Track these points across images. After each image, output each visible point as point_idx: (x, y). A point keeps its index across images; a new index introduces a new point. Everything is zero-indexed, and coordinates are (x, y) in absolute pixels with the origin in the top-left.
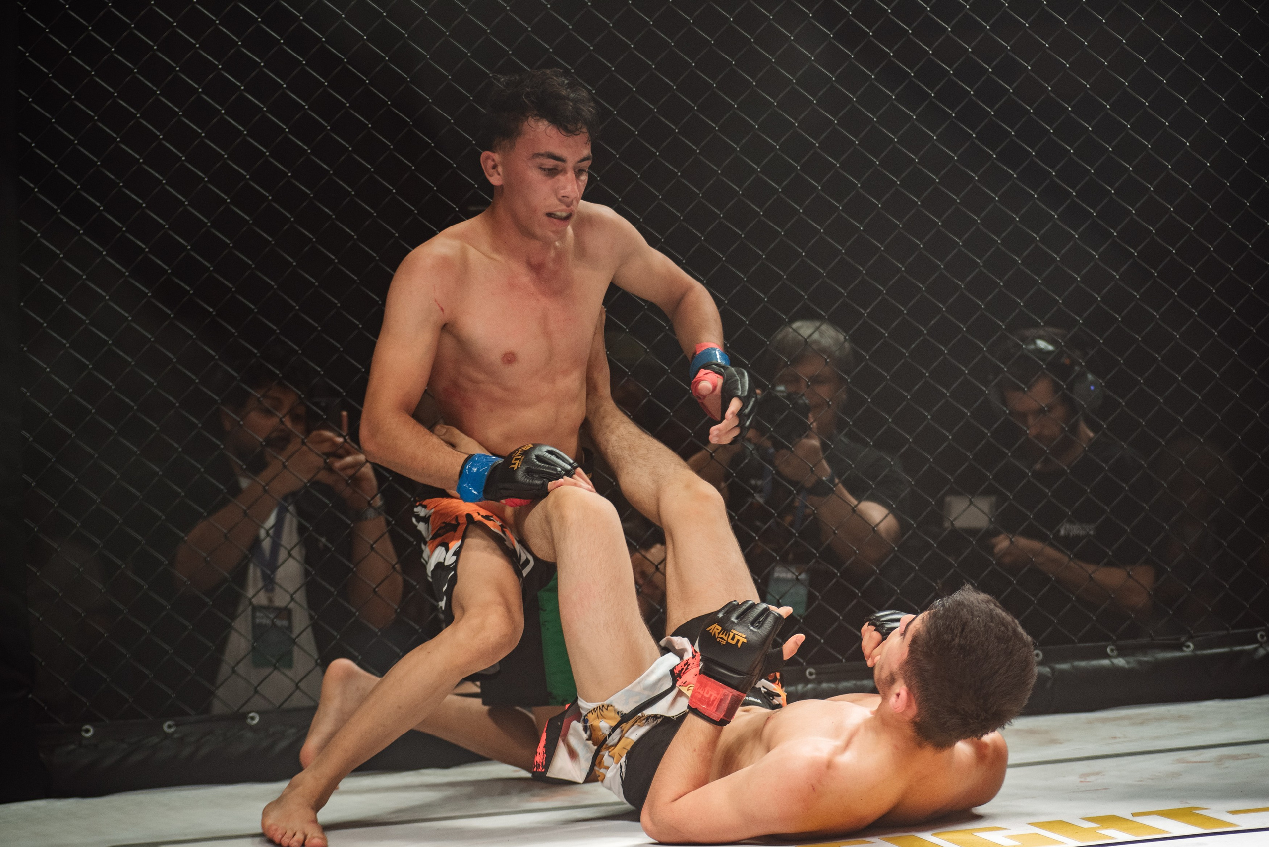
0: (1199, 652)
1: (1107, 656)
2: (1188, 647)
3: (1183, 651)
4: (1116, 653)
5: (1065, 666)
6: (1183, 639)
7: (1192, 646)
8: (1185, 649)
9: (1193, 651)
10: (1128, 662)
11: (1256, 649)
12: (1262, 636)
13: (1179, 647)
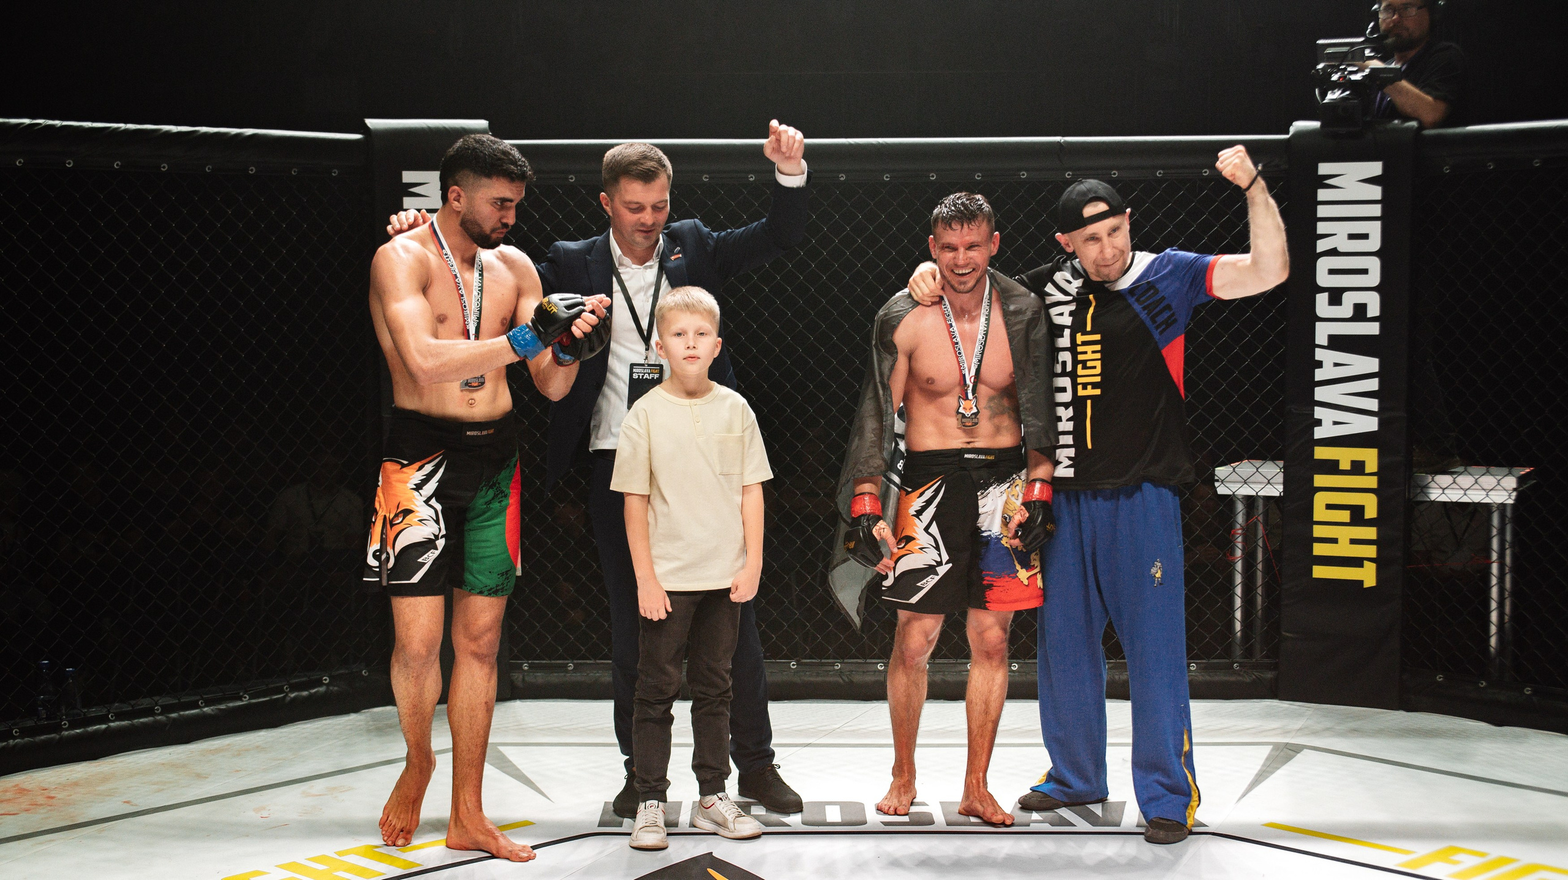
0: (253, 701)
1: (197, 707)
2: (245, 698)
3: (242, 701)
4: (204, 704)
5: (174, 715)
6: (241, 694)
7: (248, 697)
8: (243, 699)
9: (249, 700)
10: (212, 710)
11: (284, 697)
12: (287, 688)
13: (240, 698)
